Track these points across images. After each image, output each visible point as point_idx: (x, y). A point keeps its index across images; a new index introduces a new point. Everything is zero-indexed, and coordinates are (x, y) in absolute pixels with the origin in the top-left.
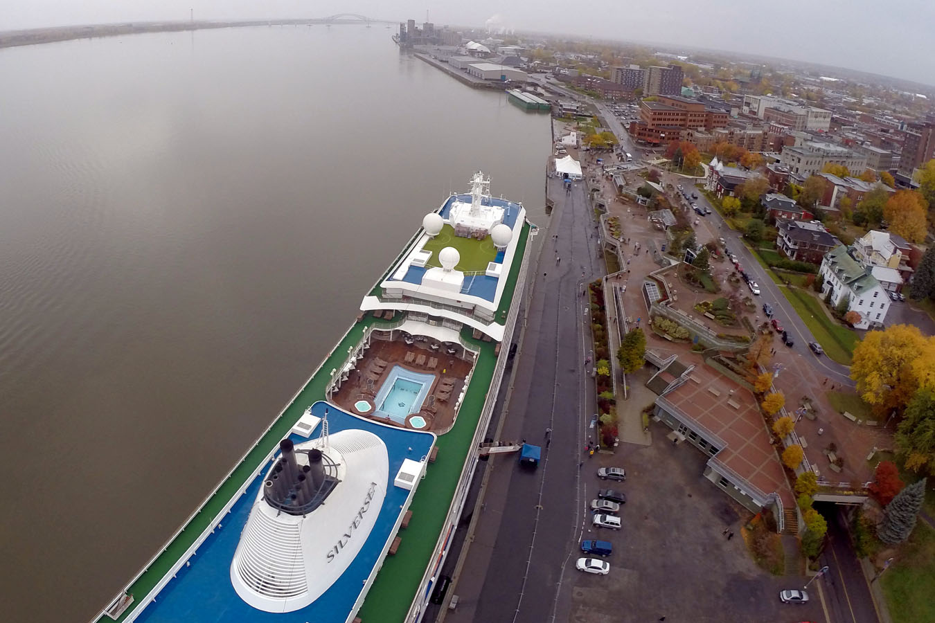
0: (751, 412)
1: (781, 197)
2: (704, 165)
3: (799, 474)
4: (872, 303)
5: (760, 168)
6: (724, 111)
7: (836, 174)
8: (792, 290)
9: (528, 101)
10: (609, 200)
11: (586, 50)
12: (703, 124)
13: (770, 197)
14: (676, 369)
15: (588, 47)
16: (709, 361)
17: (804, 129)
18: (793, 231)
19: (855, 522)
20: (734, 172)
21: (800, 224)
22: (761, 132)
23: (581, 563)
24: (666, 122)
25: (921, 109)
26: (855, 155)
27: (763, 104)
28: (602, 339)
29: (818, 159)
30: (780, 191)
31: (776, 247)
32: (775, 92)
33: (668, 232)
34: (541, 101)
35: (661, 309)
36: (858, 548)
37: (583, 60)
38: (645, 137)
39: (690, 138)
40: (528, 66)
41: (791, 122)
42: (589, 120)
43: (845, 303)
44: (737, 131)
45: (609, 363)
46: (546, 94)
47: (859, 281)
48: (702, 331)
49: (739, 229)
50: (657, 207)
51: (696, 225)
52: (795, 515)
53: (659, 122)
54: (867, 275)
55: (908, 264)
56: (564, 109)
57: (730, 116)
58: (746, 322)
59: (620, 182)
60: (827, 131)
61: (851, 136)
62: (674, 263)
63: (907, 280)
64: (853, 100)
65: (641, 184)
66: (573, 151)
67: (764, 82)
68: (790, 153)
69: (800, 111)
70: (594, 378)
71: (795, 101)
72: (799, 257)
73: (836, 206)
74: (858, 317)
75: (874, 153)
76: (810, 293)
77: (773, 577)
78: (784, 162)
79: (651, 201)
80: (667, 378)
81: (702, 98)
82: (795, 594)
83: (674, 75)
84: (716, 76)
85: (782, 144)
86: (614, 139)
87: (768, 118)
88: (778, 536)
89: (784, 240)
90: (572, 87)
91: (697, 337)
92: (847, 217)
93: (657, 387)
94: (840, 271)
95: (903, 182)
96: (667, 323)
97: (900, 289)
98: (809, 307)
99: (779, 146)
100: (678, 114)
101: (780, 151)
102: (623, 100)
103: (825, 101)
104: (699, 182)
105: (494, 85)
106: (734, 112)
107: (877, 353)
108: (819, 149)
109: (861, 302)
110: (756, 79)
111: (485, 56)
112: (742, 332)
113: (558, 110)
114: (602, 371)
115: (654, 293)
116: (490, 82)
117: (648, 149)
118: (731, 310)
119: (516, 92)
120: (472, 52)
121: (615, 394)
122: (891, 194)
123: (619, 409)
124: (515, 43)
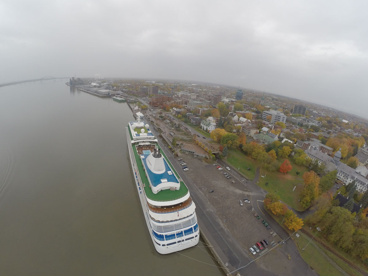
0: (197, 146)
1: (190, 113)
2: (171, 110)
3: (208, 152)
5: (183, 108)
6: (171, 96)
7: (200, 107)
8: (196, 129)
9: (120, 99)
10: (153, 120)
11: (127, 82)
12: (167, 100)
13: (187, 114)
14: (182, 144)
16: (187, 142)
17: (190, 98)
18: (194, 119)
19: (219, 156)
20: (178, 110)
21: (195, 118)
22: (181, 100)
23: (184, 170)
24: (159, 101)
25: (218, 90)
26: (203, 103)
27: (180, 94)
28: (167, 143)
29: (196, 105)
31: (191, 123)
32: (181, 90)
33: (169, 124)
34: (123, 99)
35: (175, 136)
36: (221, 158)
37: (127, 86)
38: (154, 105)
39: (166, 104)
40: (113, 89)
41: (187, 97)
42: (138, 102)
43: (207, 129)
44: (176, 101)
46: (123, 97)
47: (209, 125)
48: (183, 137)
49: (183, 121)
50: (165, 119)
51: (174, 121)
52: (210, 156)
53: (157, 101)
55: (217, 121)
56: (131, 101)
57: (173, 98)
58: (191, 135)
59: (154, 116)
60: (196, 98)
61: (202, 99)
62: (173, 129)
63: (217, 124)
64: (201, 90)
65: (159, 115)
66: (139, 110)
67: (178, 87)
68: (189, 104)
69: (189, 95)
70: (169, 149)
71: (187, 92)
72: (196, 123)
73: (201, 114)
74: (210, 131)
75: (207, 102)
76: (200, 129)
77: (211, 164)
78: (188, 106)
79: (163, 118)
81: (164, 94)
83: (156, 88)
84: (165, 87)
86: (146, 106)
87: (182, 97)
88: (209, 159)
89: (192, 121)
90: (129, 94)
91: (183, 139)
92: (204, 115)
93: (180, 147)
94: (204, 124)
95: (215, 107)
96: (177, 138)
97: (216, 126)
98: (200, 131)
99: (186, 103)
100: (161, 99)
102: (143, 96)
103: (194, 91)
104: (171, 113)
105: (107, 96)
106: (173, 96)
107: (213, 133)
108: (195, 103)
109: (210, 128)
110: (176, 87)
111: (99, 87)
112: (191, 136)
113: (128, 101)
114: (170, 147)
115: (172, 134)
116: (105, 95)
117: (156, 108)
118: (187, 134)
119: (115, 97)
120: (95, 86)
121: (174, 150)
122: (212, 110)
123: (176, 151)
124: (105, 82)
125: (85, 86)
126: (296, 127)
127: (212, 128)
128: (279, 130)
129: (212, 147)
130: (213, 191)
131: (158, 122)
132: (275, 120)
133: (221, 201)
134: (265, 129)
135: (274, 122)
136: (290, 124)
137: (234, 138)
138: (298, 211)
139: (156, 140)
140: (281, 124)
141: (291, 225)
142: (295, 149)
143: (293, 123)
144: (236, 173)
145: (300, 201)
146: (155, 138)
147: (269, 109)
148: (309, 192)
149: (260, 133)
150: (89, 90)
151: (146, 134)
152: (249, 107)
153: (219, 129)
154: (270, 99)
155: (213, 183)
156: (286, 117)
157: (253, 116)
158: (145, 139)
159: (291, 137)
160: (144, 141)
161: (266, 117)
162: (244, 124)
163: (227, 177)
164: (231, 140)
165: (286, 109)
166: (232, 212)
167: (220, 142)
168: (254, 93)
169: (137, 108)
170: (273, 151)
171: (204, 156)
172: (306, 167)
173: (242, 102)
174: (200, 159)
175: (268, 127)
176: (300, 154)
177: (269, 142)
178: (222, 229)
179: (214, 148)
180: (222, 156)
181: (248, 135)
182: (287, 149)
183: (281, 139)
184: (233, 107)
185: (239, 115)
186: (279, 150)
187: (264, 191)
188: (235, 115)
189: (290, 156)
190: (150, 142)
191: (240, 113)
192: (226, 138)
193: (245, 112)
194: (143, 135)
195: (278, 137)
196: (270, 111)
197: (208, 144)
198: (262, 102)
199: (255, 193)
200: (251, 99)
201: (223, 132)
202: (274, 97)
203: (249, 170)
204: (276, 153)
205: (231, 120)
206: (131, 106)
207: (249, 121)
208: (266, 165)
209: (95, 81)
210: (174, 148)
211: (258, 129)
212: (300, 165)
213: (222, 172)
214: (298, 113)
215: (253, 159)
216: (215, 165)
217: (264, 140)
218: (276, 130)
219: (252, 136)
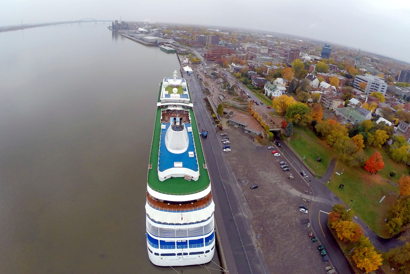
0: (251, 118)
1: (253, 72)
2: (229, 65)
3: (265, 127)
4: (278, 94)
5: (246, 65)
6: (234, 49)
7: (269, 65)
8: (257, 94)
9: (168, 49)
10: (203, 77)
11: (183, 29)
12: (227, 53)
13: (249, 72)
14: (231, 113)
15: (183, 28)
16: (239, 110)
17: (260, 53)
18: (256, 80)
19: (280, 135)
20: (238, 66)
21: (259, 78)
22: (246, 55)
23: (225, 150)
24: (216, 53)
25: (300, 45)
26: (274, 59)
27: (246, 46)
28: (211, 110)
29: (263, 61)
30: (252, 70)
31: (252, 85)
32: (250, 42)
33: (222, 84)
34: (172, 49)
35: (224, 101)
36: (282, 139)
37: (182, 33)
38: (209, 58)
39: (224, 58)
40: (164, 37)
41: (255, 51)
42: (190, 54)
43: (271, 95)
44: (239, 55)
45: (215, 114)
46: (173, 46)
47: (273, 89)
48: (235, 104)
49: (241, 81)
50: (217, 78)
51: (229, 81)
52: (266, 134)
53: (214, 54)
54: (275, 87)
55: (288, 85)
56: (181, 51)
57: (236, 50)
58: (246, 101)
59: (205, 72)
60: (267, 53)
61: (274, 54)
62: (225, 91)
63: (287, 89)
64: (277, 43)
65: (212, 72)
66: (188, 64)
67: (247, 38)
68: (255, 60)
69: (258, 48)
70: (212, 118)
71: (257, 44)
72: (258, 86)
73: (269, 73)
74: (275, 97)
75: (281, 59)
76: (262, 94)
77: (265, 146)
78: (253, 62)
79: (216, 76)
80: (230, 115)
81: (226, 45)
82: (271, 147)
83: (216, 38)
84: (230, 37)
85: (253, 58)
86: (199, 59)
87: (248, 50)
88: (264, 139)
89: (254, 82)
90: (181, 44)
91: (235, 106)
92: (272, 76)
93: (228, 117)
94: (269, 87)
96: (227, 103)
97: (286, 91)
98: (262, 97)
99: (252, 58)
100: (219, 51)
101: (252, 60)
102: (199, 47)
103: (267, 44)
104: (228, 70)
105: (154, 44)
106: (237, 49)
107: (278, 101)
108: (264, 58)
109: (275, 94)
110: (244, 37)
111: (147, 33)
112: (246, 103)
113: (178, 52)
114: (214, 116)
115: (222, 98)
116: (152, 43)
117: (211, 62)
118: (242, 99)
119: (163, 46)
120: (142, 32)
121: (218, 120)
122: (284, 69)
123: (221, 122)
124: (156, 28)
125: (130, 31)
126: (401, 102)
127: (277, 94)
128: (374, 103)
129: (271, 121)
130: (258, 187)
131: (209, 80)
132: (371, 90)
133: (264, 204)
134: (354, 101)
135: (370, 92)
136: (392, 96)
137: (305, 111)
138: (379, 236)
139: (191, 105)
140: (378, 96)
141: (361, 261)
142: (394, 135)
143: (397, 96)
144: (298, 164)
145: (387, 222)
146: (190, 102)
147: (365, 72)
148: (403, 209)
149: (346, 106)
150: (133, 36)
151: (179, 95)
152: (338, 69)
153: (286, 96)
154: (368, 61)
155: (260, 175)
156: (386, 85)
157: (340, 81)
158: (176, 102)
159: (391, 116)
160: (175, 105)
161: (358, 83)
162: (326, 91)
163: (284, 168)
164: (300, 114)
165: (389, 75)
166: (276, 224)
167: (285, 115)
168: (347, 51)
169: (186, 61)
170: (360, 137)
171: (258, 133)
172: (407, 164)
173: (328, 61)
174: (252, 138)
175: (360, 99)
176: (400, 144)
177: (357, 121)
178: (252, 248)
179: (274, 123)
180: (285, 136)
181: (328, 108)
182: (382, 135)
183: (375, 117)
184: (315, 67)
185: (321, 78)
186: (369, 134)
187: (334, 198)
188: (315, 78)
189: (385, 145)
190: (183, 107)
191: (323, 76)
192: (293, 110)
193: (330, 74)
194: (175, 96)
195: (372, 115)
196: (365, 76)
197: (268, 116)
198: (357, 62)
199: (321, 199)
200: (342, 59)
201: (291, 101)
202: (374, 57)
203: (320, 161)
204: (363, 139)
205: (308, 84)
206: (180, 58)
207: (334, 87)
208: (345, 156)
209: (144, 25)
210: (219, 118)
211: (345, 100)
212: (398, 162)
213: (278, 160)
214: (405, 81)
215: (328, 144)
216: (272, 149)
217: (351, 117)
218: (370, 104)
219: (334, 109)
